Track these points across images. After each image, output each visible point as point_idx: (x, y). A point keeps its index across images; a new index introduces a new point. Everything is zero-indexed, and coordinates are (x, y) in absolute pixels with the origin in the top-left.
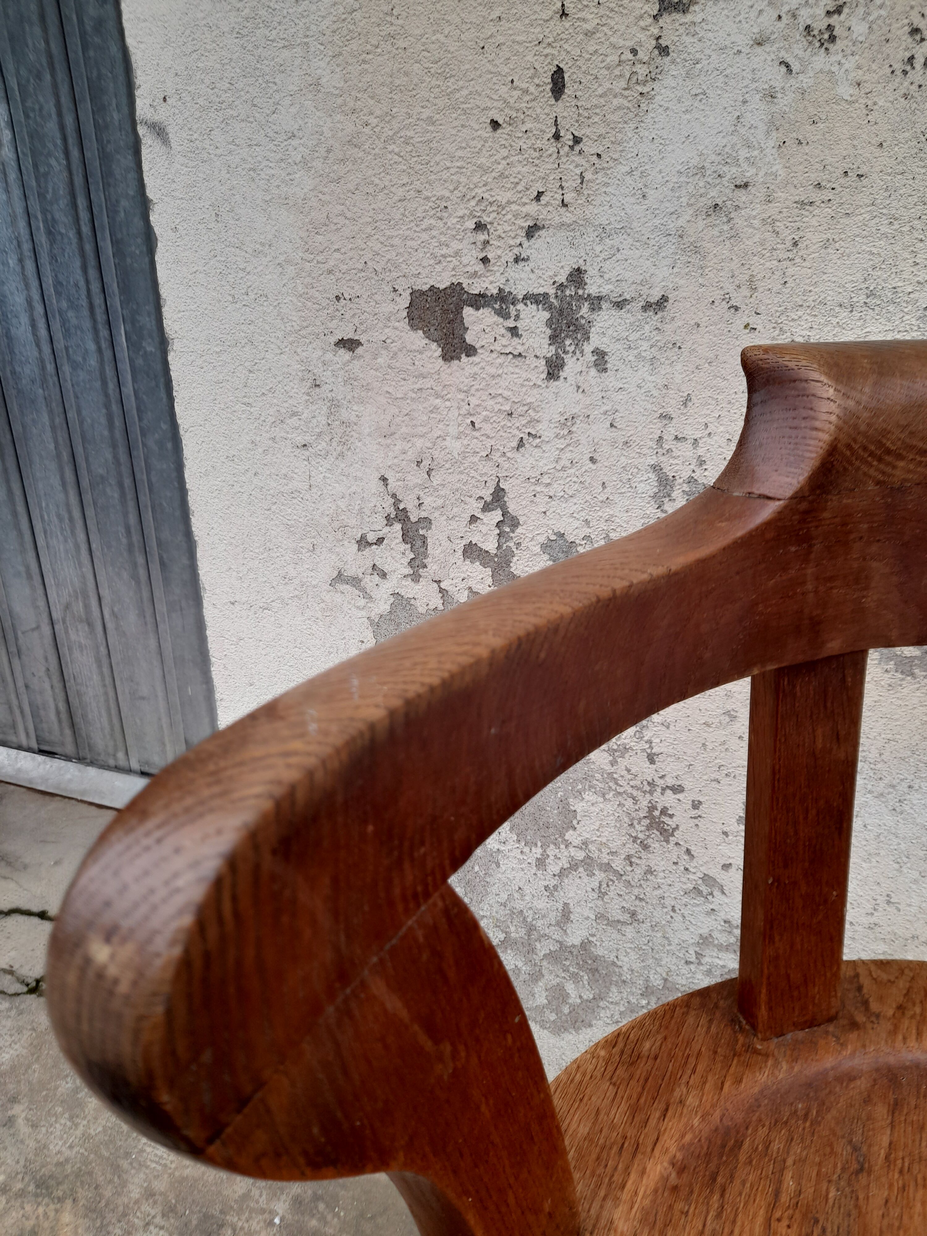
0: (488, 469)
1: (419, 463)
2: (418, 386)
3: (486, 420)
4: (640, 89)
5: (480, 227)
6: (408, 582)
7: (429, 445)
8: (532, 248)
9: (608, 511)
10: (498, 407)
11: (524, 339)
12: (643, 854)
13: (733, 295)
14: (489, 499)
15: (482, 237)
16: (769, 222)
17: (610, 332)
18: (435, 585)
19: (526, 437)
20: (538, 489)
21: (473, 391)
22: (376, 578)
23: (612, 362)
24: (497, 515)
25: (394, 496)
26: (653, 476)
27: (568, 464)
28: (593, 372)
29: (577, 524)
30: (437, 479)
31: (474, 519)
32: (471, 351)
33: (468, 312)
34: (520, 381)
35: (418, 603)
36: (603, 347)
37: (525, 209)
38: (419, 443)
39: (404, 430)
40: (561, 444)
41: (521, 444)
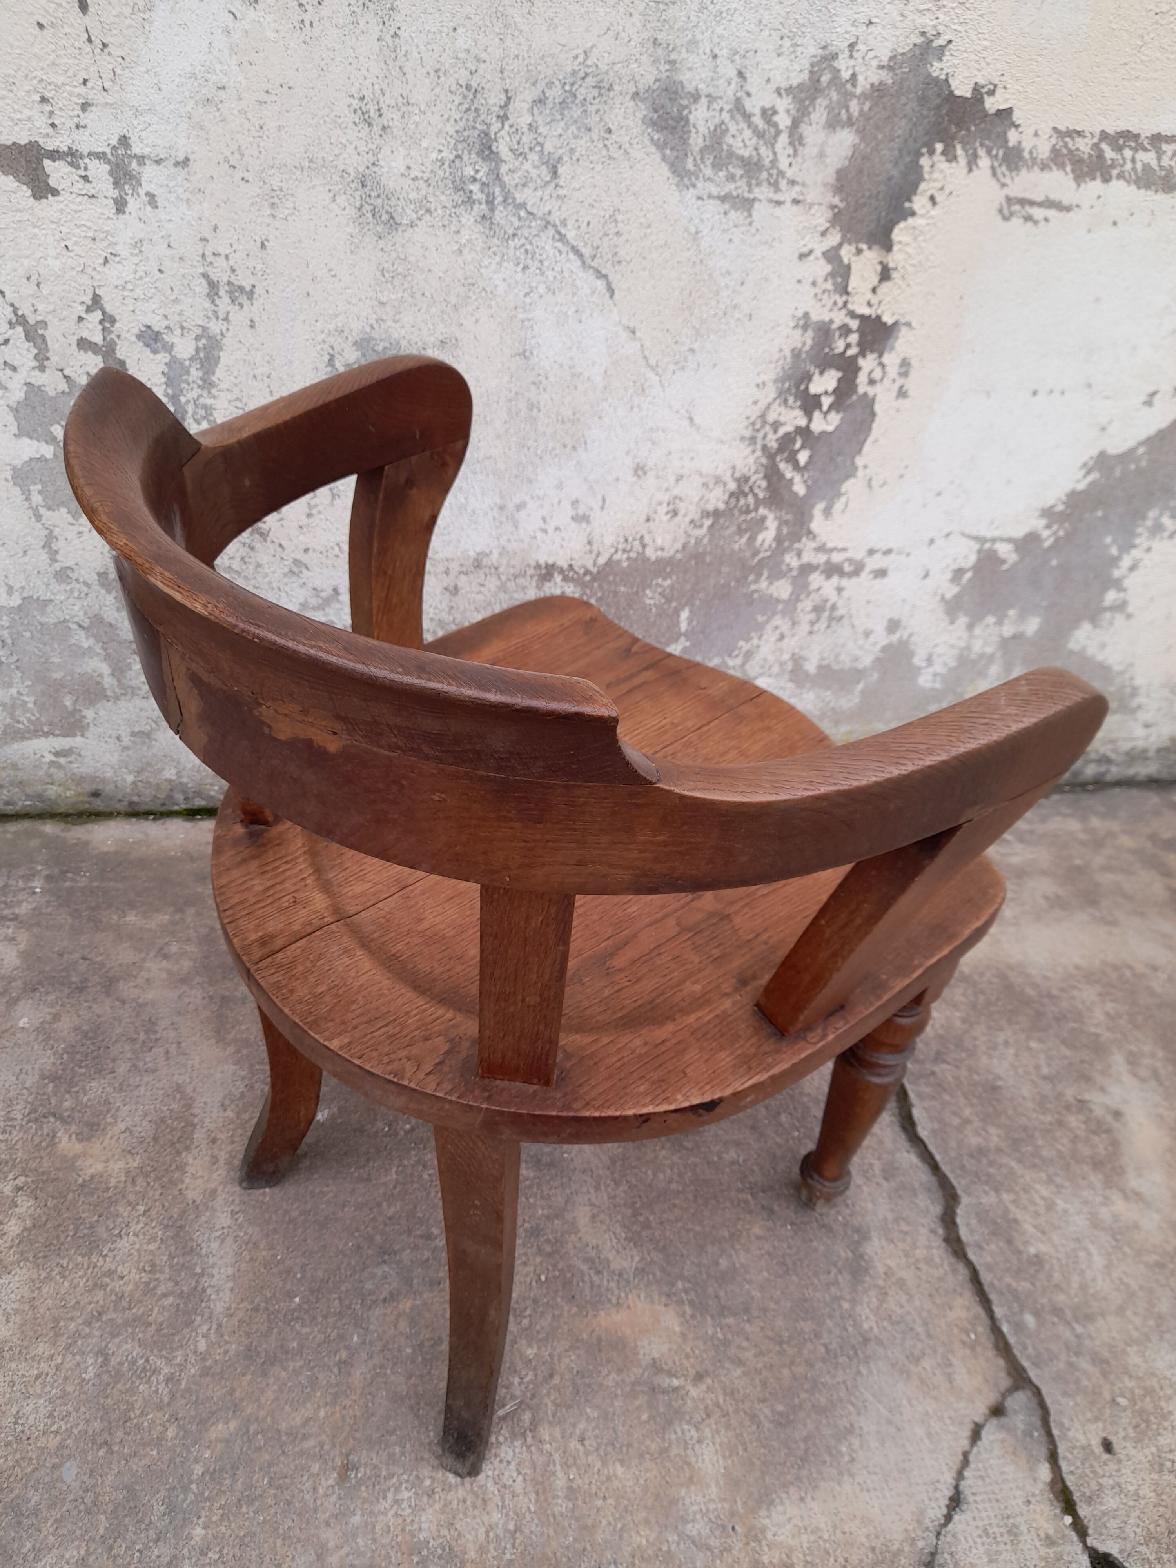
0: (84, 280)
1: (28, 279)
2: (17, 218)
3: (76, 243)
4: (142, 15)
5: (44, 100)
6: (37, 373)
7: (34, 263)
8: (87, 118)
9: (178, 308)
10: (83, 234)
11: (94, 184)
12: (252, 554)
13: (230, 158)
14: (90, 303)
15: (47, 108)
16: (243, 112)
17: (155, 180)
18: (60, 373)
19: (109, 256)
20: (126, 293)
21: (62, 222)
22: (9, 372)
23: (160, 201)
24: (98, 315)
25: (12, 305)
26: (204, 282)
27: (143, 274)
28: (148, 208)
29: (158, 318)
30: (45, 289)
31: (81, 319)
32: (55, 192)
33: (47, 163)
34: (96, 215)
35: (47, 389)
36: (151, 191)
37: (76, 90)
38: (26, 262)
39: (11, 252)
40: (135, 260)
41: (106, 261)
